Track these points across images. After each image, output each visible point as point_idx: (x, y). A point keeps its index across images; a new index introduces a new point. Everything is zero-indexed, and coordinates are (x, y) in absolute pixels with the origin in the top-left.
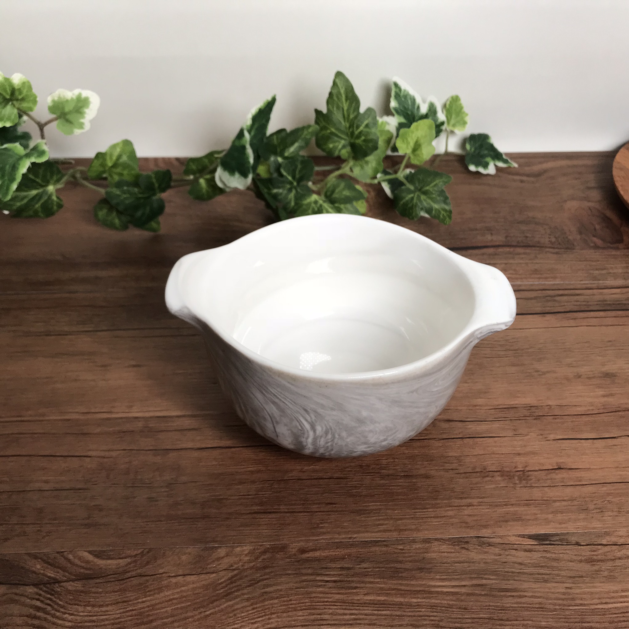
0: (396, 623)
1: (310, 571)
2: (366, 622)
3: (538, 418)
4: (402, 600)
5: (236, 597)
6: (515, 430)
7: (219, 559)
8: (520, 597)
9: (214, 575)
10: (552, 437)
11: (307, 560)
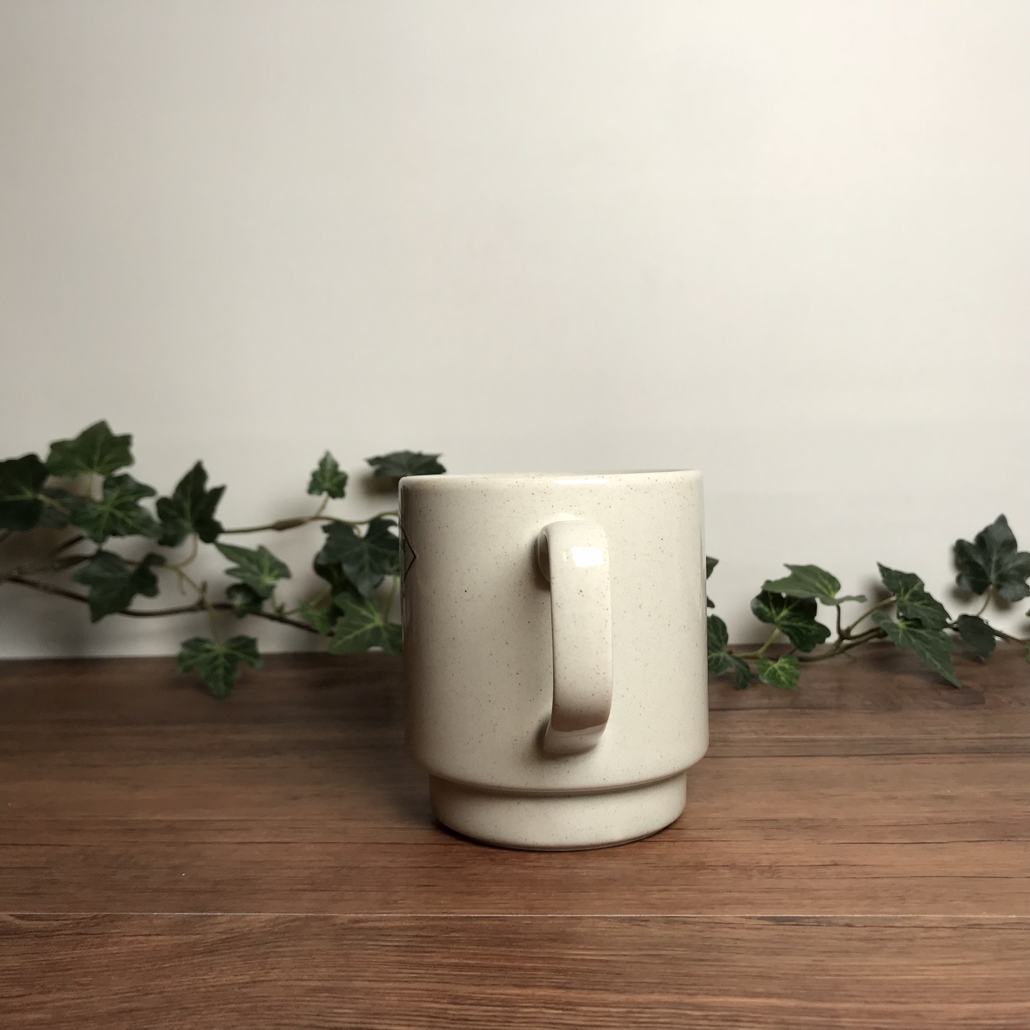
0: (487, 982)
1: (360, 937)
2: (435, 980)
3: (812, 828)
4: (508, 964)
5: (223, 954)
6: (766, 836)
7: (212, 925)
8: (725, 966)
9: (198, 936)
10: (831, 841)
11: (360, 929)
